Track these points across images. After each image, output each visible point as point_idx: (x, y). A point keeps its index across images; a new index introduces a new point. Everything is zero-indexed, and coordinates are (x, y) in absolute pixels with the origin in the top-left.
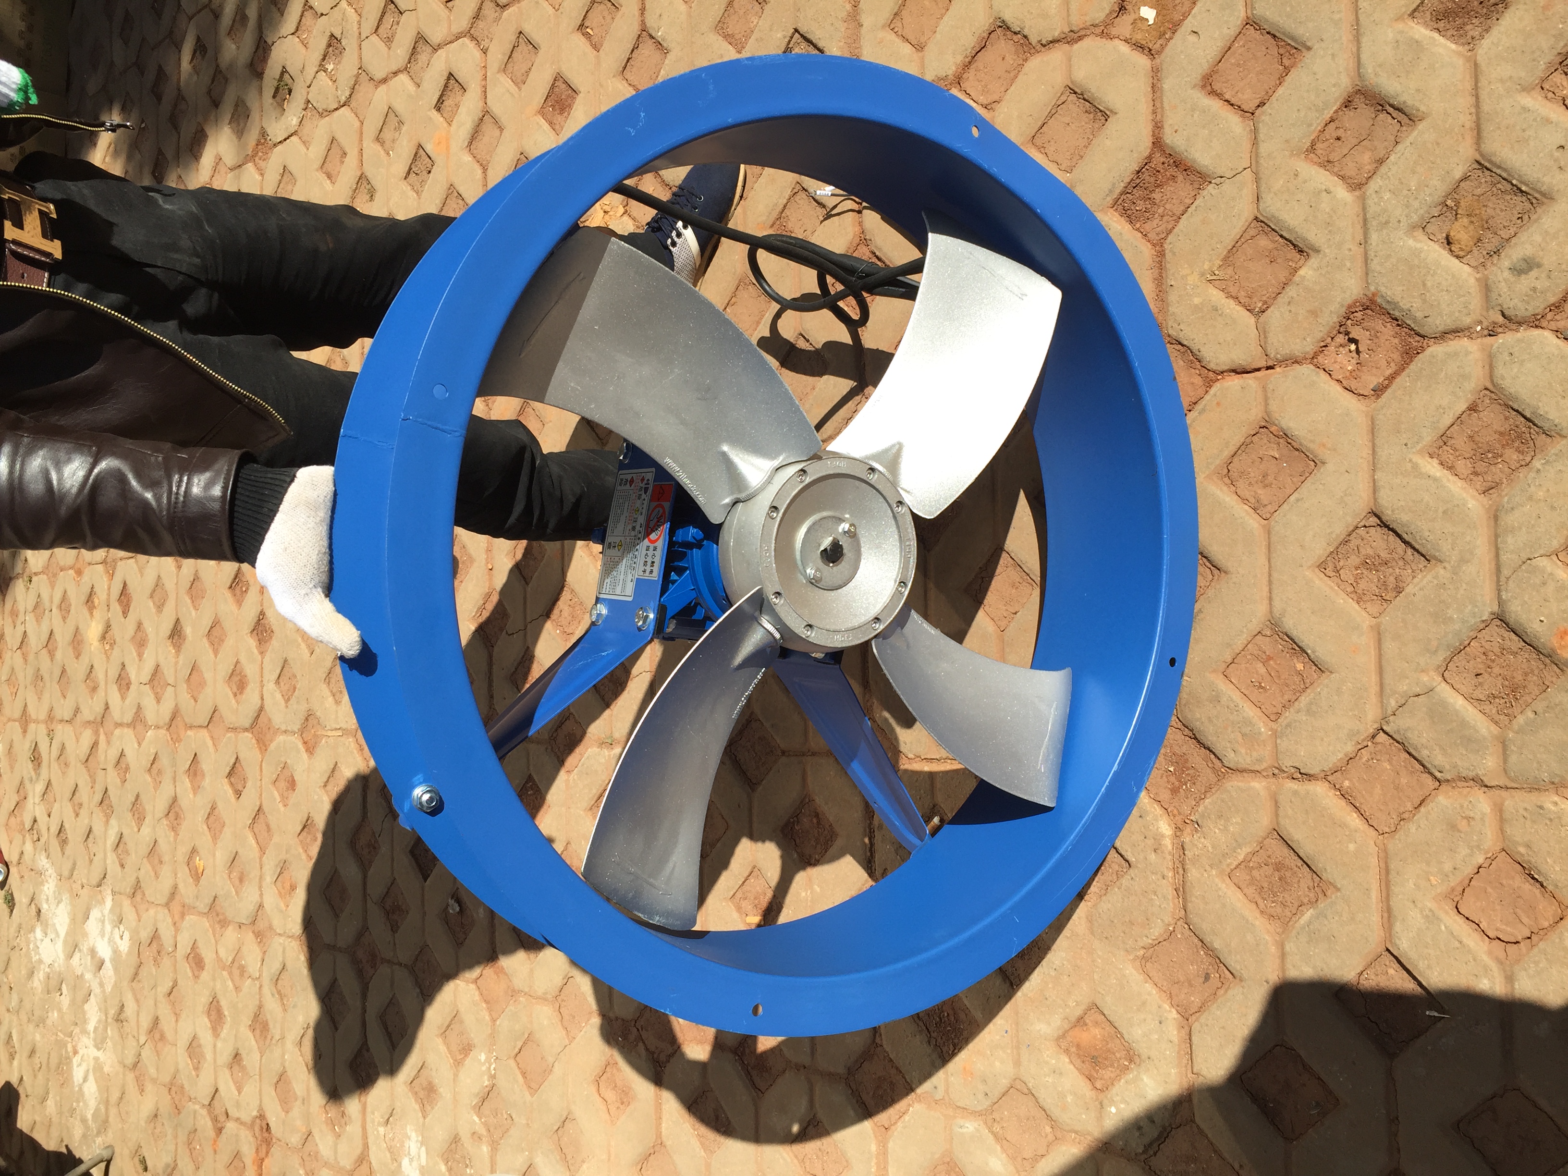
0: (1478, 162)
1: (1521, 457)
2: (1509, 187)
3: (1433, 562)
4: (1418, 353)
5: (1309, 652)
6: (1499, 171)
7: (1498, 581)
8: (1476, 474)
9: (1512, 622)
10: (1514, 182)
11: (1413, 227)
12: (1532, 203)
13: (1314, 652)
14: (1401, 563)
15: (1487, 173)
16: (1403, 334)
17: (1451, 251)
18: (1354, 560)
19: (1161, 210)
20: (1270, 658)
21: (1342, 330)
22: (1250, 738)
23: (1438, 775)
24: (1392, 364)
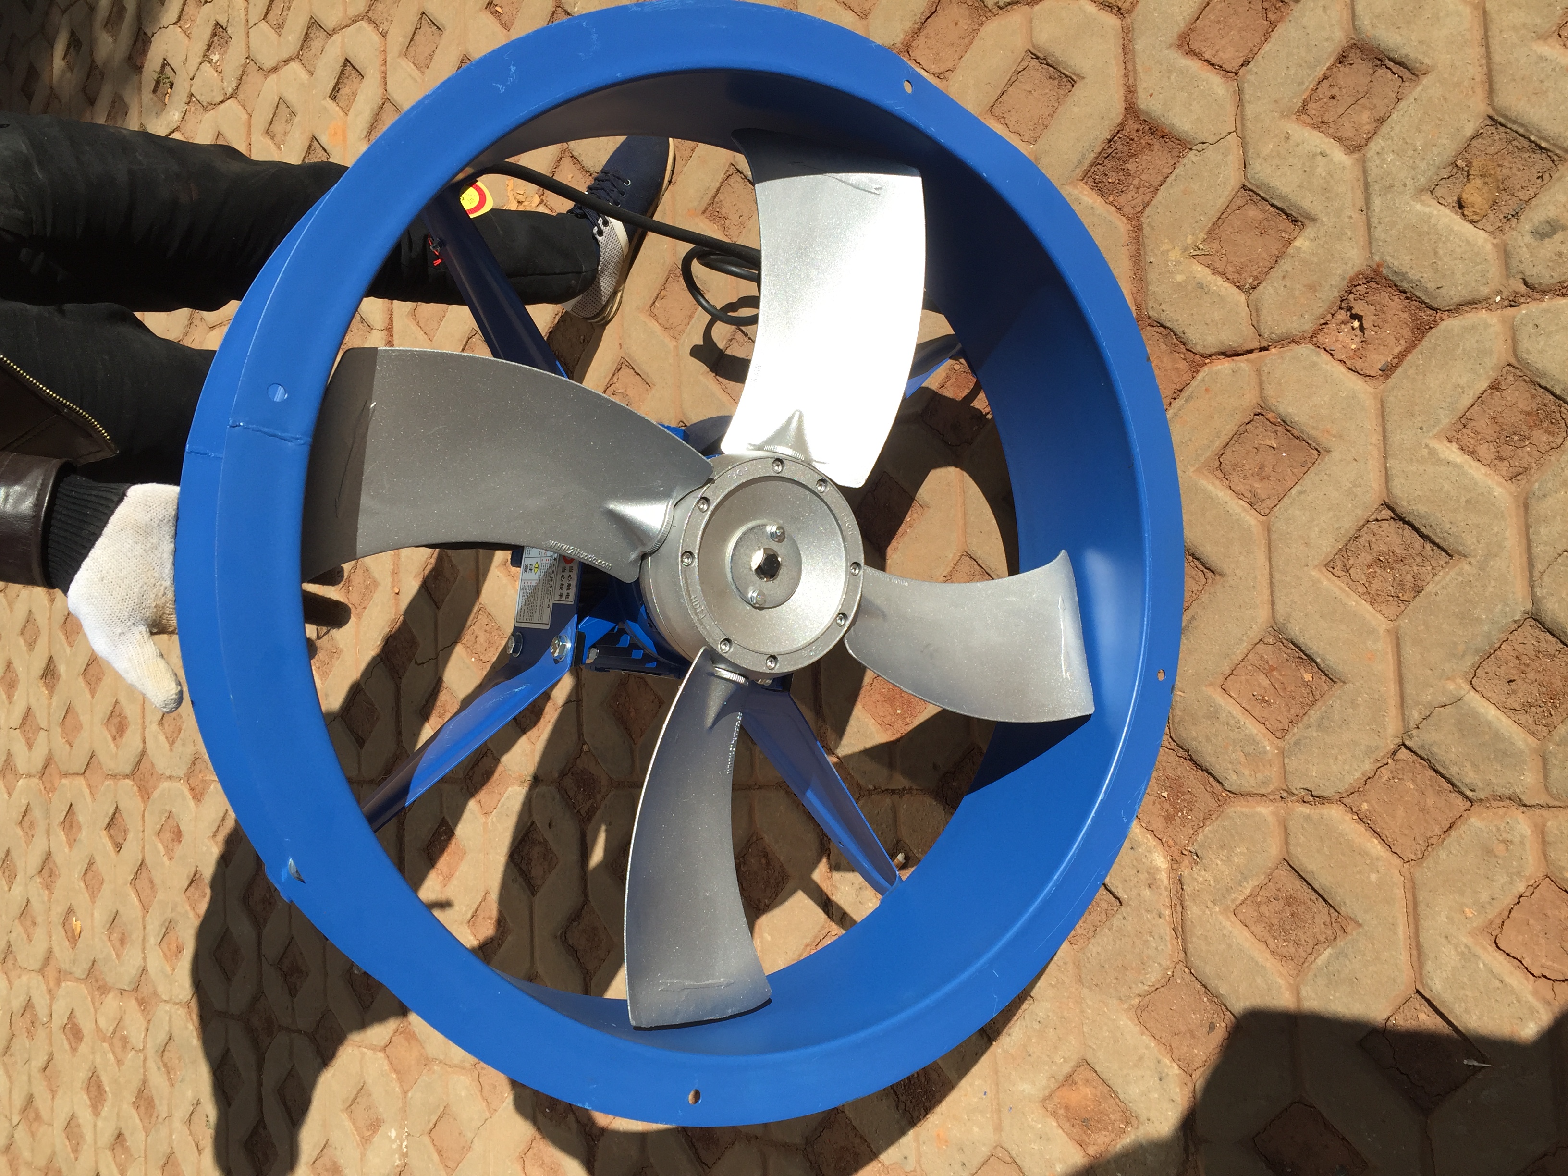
0: (1490, 117)
1: (1551, 439)
2: (1526, 144)
3: (1456, 557)
4: (1431, 328)
5: (1318, 660)
6: (1515, 127)
7: (1531, 576)
8: (1500, 458)
9: (1548, 620)
10: (1533, 138)
11: (1421, 191)
12: (1553, 161)
13: (1323, 660)
14: (1419, 559)
15: (1502, 129)
16: (1413, 307)
17: (1464, 215)
18: (1366, 558)
19: (1136, 182)
20: (1273, 669)
21: (1343, 305)
22: (1255, 757)
23: (1469, 794)
24: (1402, 342)
